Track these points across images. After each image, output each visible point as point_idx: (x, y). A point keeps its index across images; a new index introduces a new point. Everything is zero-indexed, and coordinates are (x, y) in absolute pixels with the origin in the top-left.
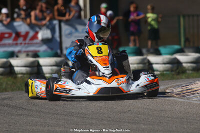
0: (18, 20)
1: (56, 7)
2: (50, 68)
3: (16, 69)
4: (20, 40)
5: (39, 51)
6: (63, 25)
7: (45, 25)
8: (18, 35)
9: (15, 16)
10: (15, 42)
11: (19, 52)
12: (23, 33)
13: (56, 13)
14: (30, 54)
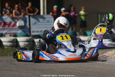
0: (5, 15)
1: (27, 8)
2: (23, 43)
3: (4, 43)
4: (7, 27)
5: (17, 33)
6: (31, 18)
7: (21, 18)
8: (5, 24)
9: (3, 12)
10: (3, 28)
11: (6, 33)
12: (8, 23)
13: (27, 11)
14: (12, 35)
